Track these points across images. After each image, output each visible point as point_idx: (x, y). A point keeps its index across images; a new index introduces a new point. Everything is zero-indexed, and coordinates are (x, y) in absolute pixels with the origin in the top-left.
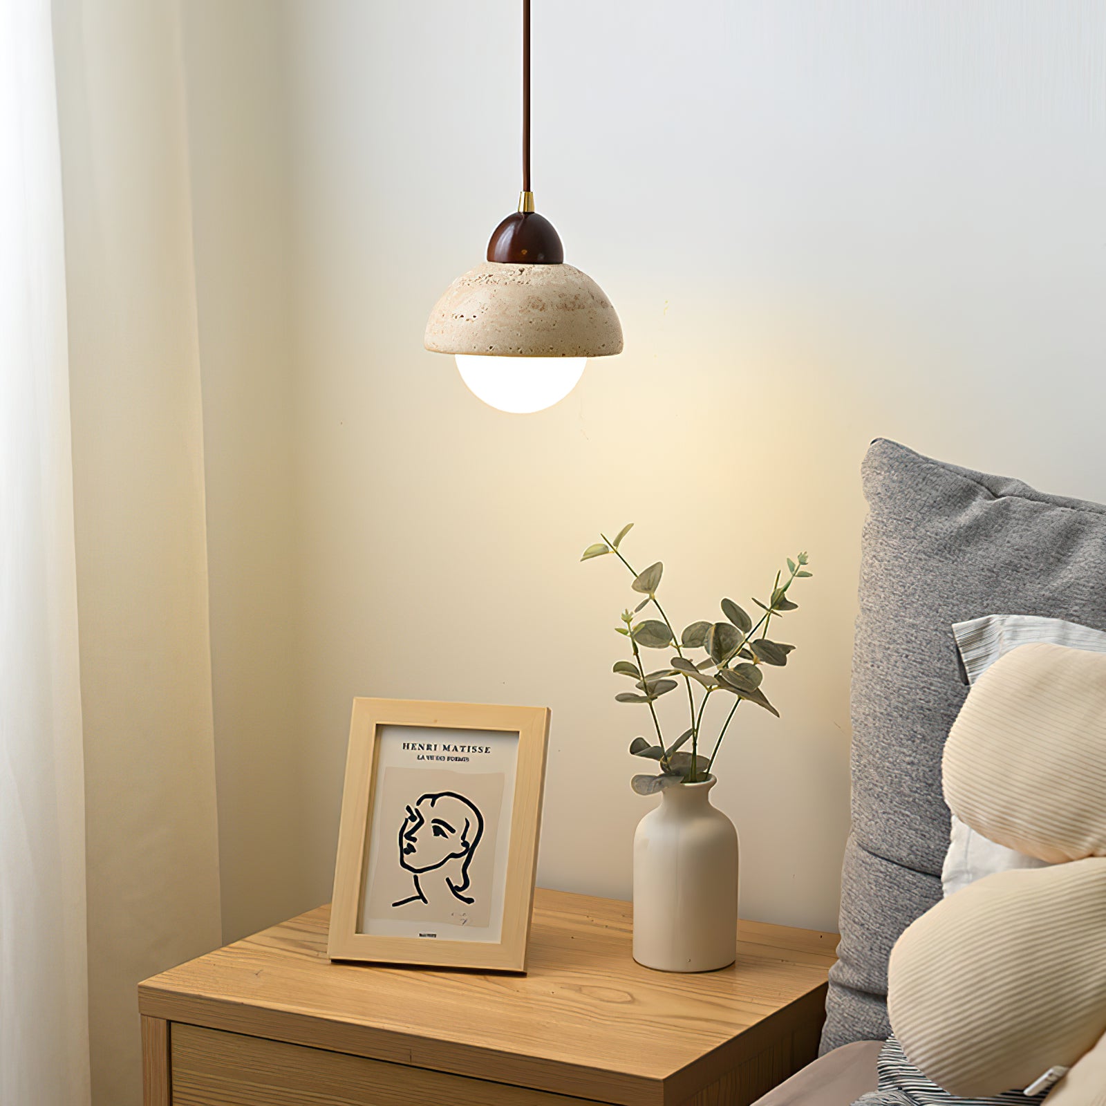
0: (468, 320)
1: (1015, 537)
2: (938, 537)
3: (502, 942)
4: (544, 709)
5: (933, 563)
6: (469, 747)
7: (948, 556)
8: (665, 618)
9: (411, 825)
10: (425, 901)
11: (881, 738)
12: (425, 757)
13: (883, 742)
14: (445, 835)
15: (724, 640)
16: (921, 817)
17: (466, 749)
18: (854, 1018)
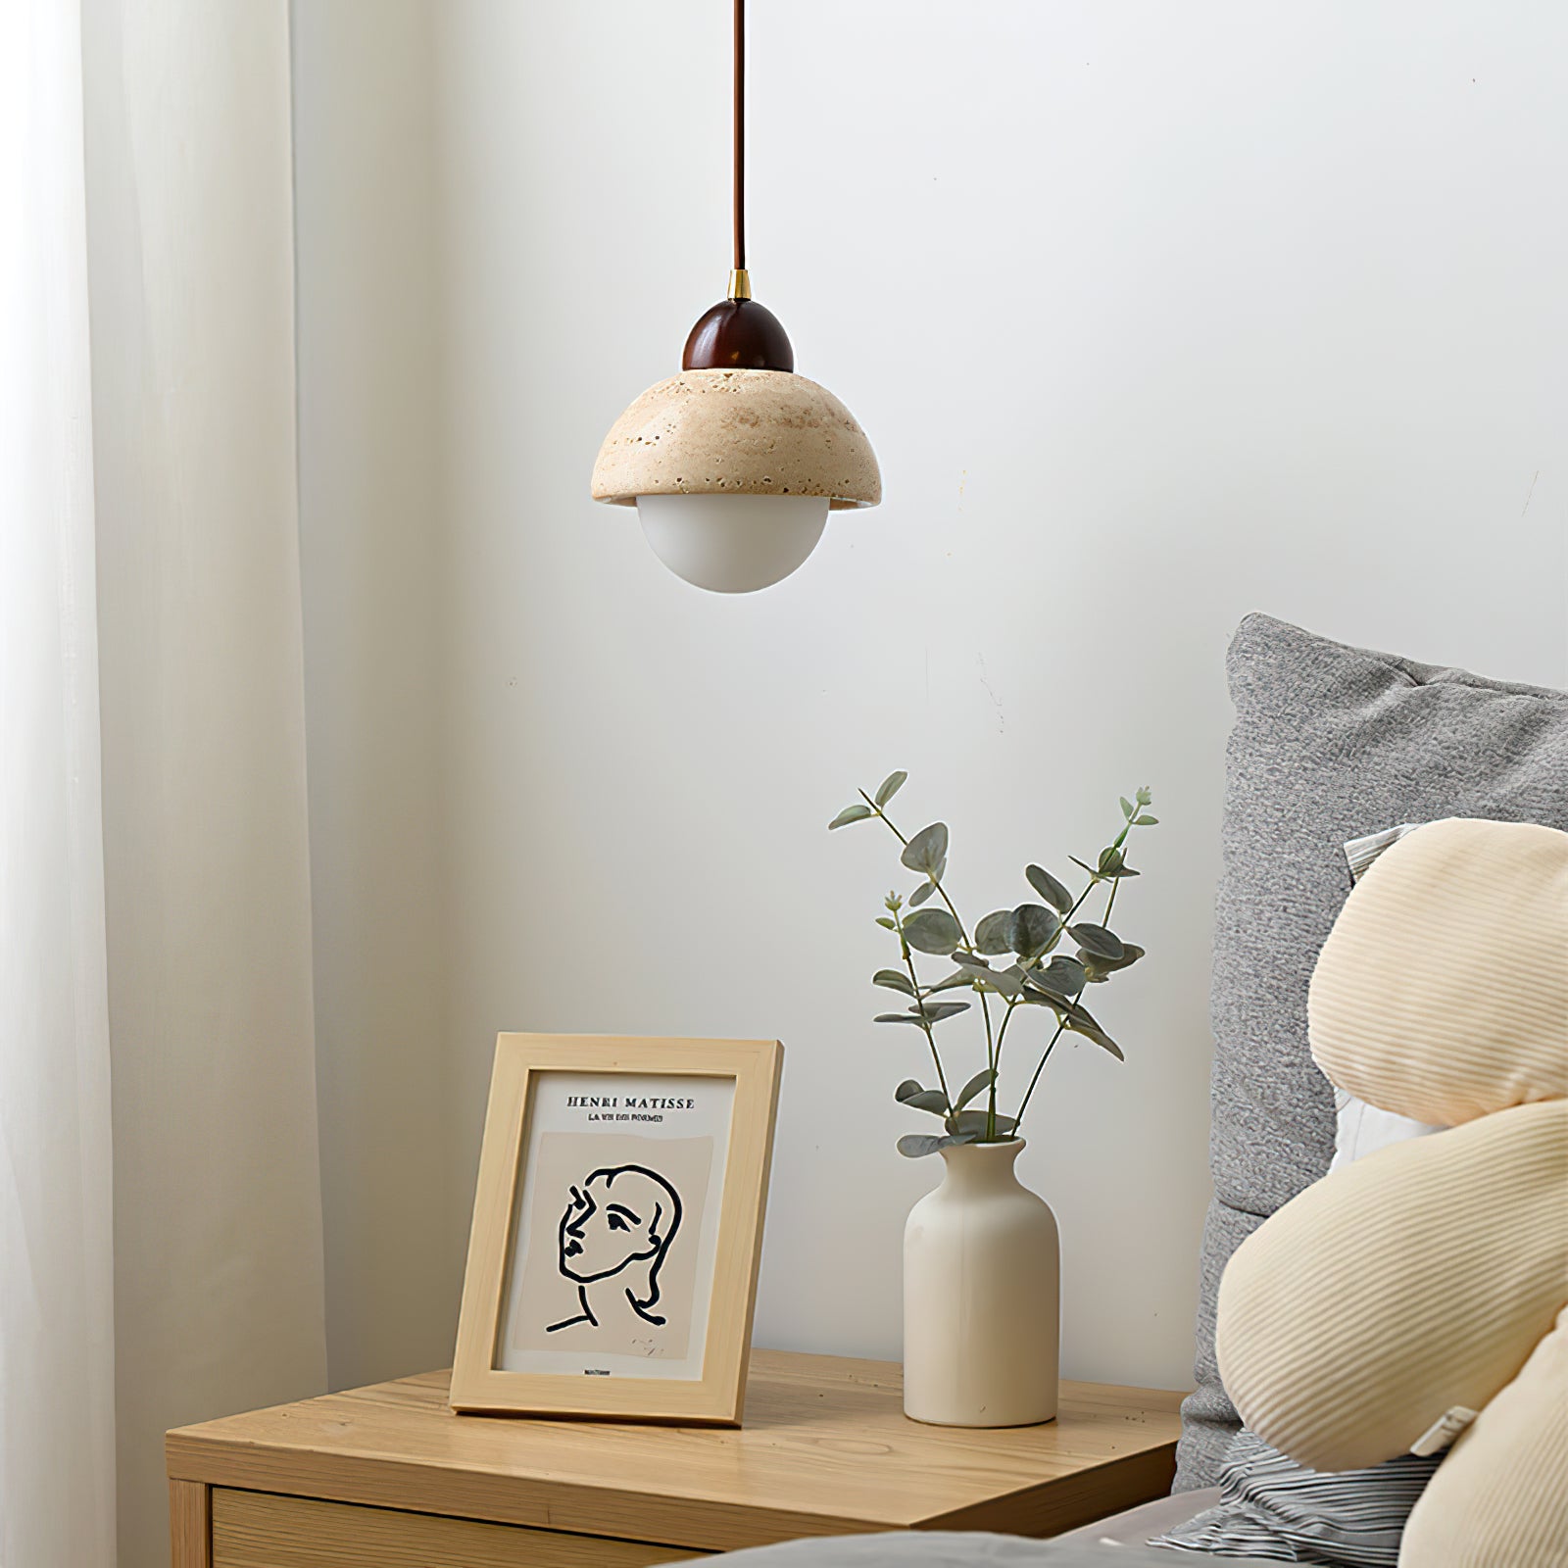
0: (648, 443)
1: (1444, 732)
2: (1331, 736)
3: (704, 1379)
4: (773, 1042)
5: (1324, 772)
6: (664, 1100)
7: (1345, 760)
8: (949, 904)
9: (576, 1214)
10: (595, 1323)
11: (1249, 1035)
12: (600, 1117)
13: (1253, 1040)
14: (625, 1227)
15: (1033, 928)
16: (1304, 1143)
17: (659, 1104)
18: (1213, 1460)
